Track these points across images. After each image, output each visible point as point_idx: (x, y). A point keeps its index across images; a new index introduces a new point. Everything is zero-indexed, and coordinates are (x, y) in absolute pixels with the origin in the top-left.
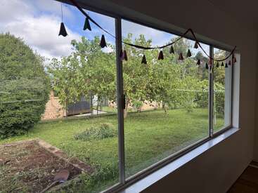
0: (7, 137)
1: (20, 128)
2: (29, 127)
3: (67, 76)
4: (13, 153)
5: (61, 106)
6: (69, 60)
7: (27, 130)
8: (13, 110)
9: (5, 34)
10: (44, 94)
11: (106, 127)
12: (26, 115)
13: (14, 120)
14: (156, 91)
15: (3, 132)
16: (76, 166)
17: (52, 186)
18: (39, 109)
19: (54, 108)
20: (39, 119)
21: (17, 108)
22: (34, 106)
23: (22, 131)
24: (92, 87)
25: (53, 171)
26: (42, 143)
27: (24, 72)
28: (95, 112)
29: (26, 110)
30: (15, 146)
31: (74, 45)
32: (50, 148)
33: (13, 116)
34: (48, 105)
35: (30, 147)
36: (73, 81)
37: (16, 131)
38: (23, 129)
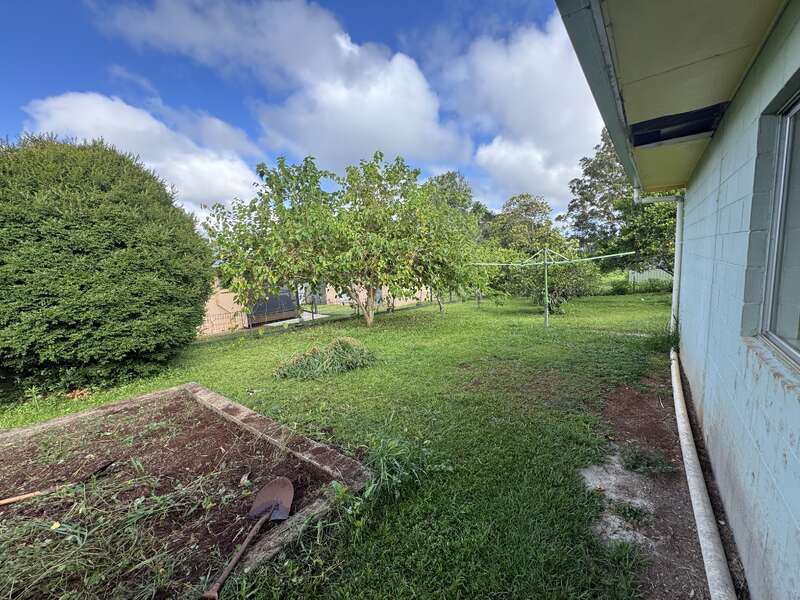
0: (116, 384)
1: (146, 361)
2: (168, 358)
3: (248, 241)
4: (127, 431)
5: (239, 307)
6: (253, 209)
7: (163, 363)
8: (124, 320)
9: (90, 143)
10: (199, 282)
11: (345, 346)
12: (159, 329)
13: (129, 344)
14: (433, 269)
15: (106, 374)
16: (306, 457)
17: (252, 543)
18: (190, 316)
19: (222, 311)
20: (192, 338)
21: (134, 316)
22: (177, 310)
23: (152, 367)
24: (303, 263)
25: (244, 480)
26: (204, 397)
27: (147, 231)
28: (306, 317)
29: (158, 319)
30: (135, 410)
31: (262, 175)
32: (227, 410)
33: (126, 333)
34: (210, 306)
35: (174, 408)
36: (263, 251)
37: (138, 368)
38: (155, 361)
